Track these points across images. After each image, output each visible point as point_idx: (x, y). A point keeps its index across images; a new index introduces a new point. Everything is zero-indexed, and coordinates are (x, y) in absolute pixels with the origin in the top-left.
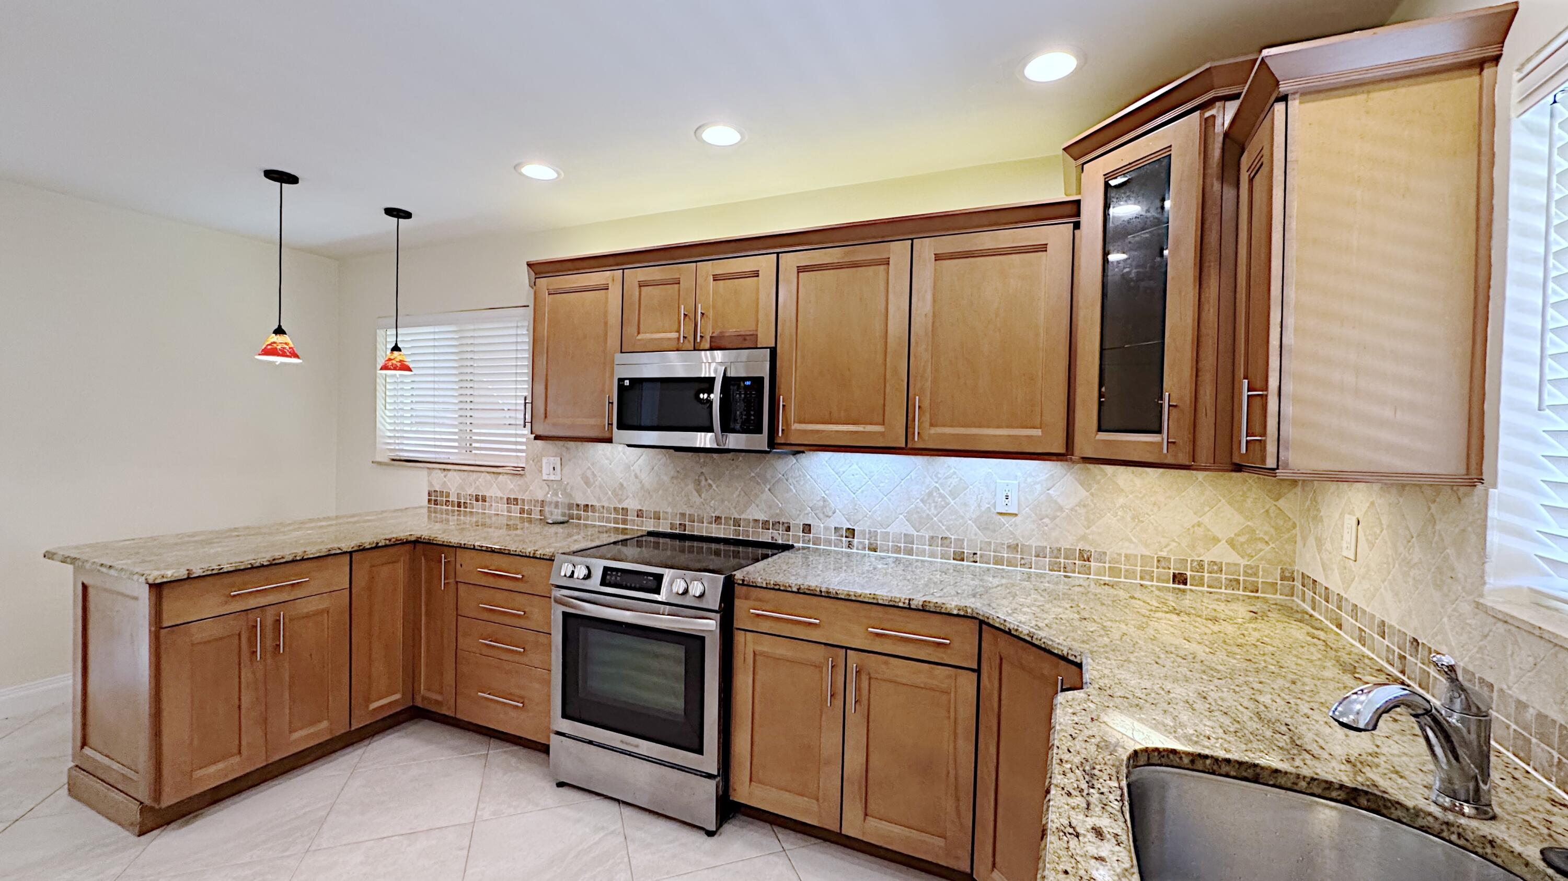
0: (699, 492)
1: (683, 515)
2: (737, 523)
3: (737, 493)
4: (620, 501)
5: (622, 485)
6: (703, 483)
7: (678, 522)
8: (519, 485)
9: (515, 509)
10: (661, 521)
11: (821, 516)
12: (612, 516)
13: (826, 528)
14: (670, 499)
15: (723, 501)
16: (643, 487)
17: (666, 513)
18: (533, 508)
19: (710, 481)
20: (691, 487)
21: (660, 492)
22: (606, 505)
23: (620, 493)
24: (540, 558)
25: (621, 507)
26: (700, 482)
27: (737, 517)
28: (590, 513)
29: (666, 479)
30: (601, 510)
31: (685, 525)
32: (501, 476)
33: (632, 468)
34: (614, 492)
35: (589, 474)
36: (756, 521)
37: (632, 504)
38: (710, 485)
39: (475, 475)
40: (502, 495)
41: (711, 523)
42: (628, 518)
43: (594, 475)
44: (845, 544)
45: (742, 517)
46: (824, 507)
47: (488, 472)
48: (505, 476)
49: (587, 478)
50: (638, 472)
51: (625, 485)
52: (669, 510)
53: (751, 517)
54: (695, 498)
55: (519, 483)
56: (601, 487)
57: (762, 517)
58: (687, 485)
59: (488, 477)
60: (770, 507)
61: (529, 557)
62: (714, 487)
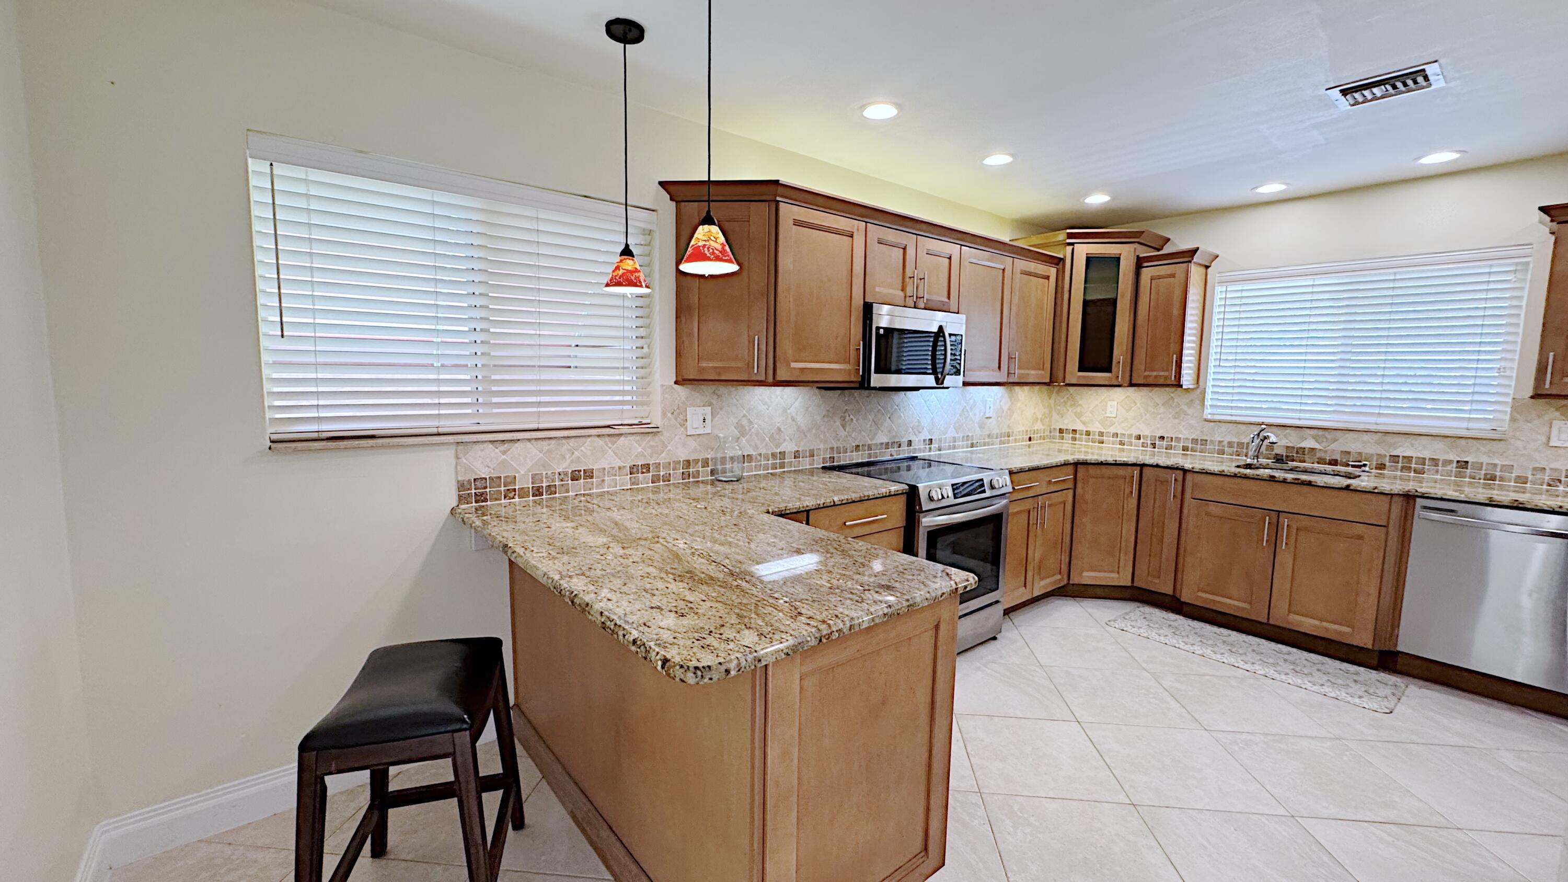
0: (844, 427)
1: (832, 449)
2: (870, 448)
3: (870, 423)
4: (778, 446)
5: (779, 429)
6: (847, 418)
7: (828, 456)
8: (652, 446)
9: (644, 478)
10: (815, 458)
11: (917, 433)
12: (770, 462)
13: (919, 441)
14: (822, 436)
15: (860, 432)
16: (799, 427)
17: (819, 449)
18: (671, 472)
19: (851, 417)
20: (838, 423)
21: (814, 431)
22: (763, 452)
23: (777, 437)
24: (895, 495)
25: (778, 451)
26: (845, 417)
27: (870, 443)
28: (746, 464)
29: (818, 418)
30: (759, 458)
31: (834, 458)
32: (622, 438)
33: (789, 411)
34: (772, 437)
35: (745, 422)
36: (882, 444)
37: (789, 447)
38: (852, 419)
39: (572, 442)
40: (621, 464)
41: (852, 452)
42: (786, 461)
43: (750, 422)
44: (928, 450)
45: (874, 442)
46: (918, 426)
47: (599, 436)
48: (631, 438)
49: (742, 426)
50: (794, 414)
51: (782, 429)
52: (821, 446)
53: (879, 442)
54: (842, 433)
55: (651, 443)
56: (757, 435)
57: (885, 440)
58: (835, 422)
59: (600, 442)
60: (890, 431)
61: (886, 496)
62: (854, 420)
